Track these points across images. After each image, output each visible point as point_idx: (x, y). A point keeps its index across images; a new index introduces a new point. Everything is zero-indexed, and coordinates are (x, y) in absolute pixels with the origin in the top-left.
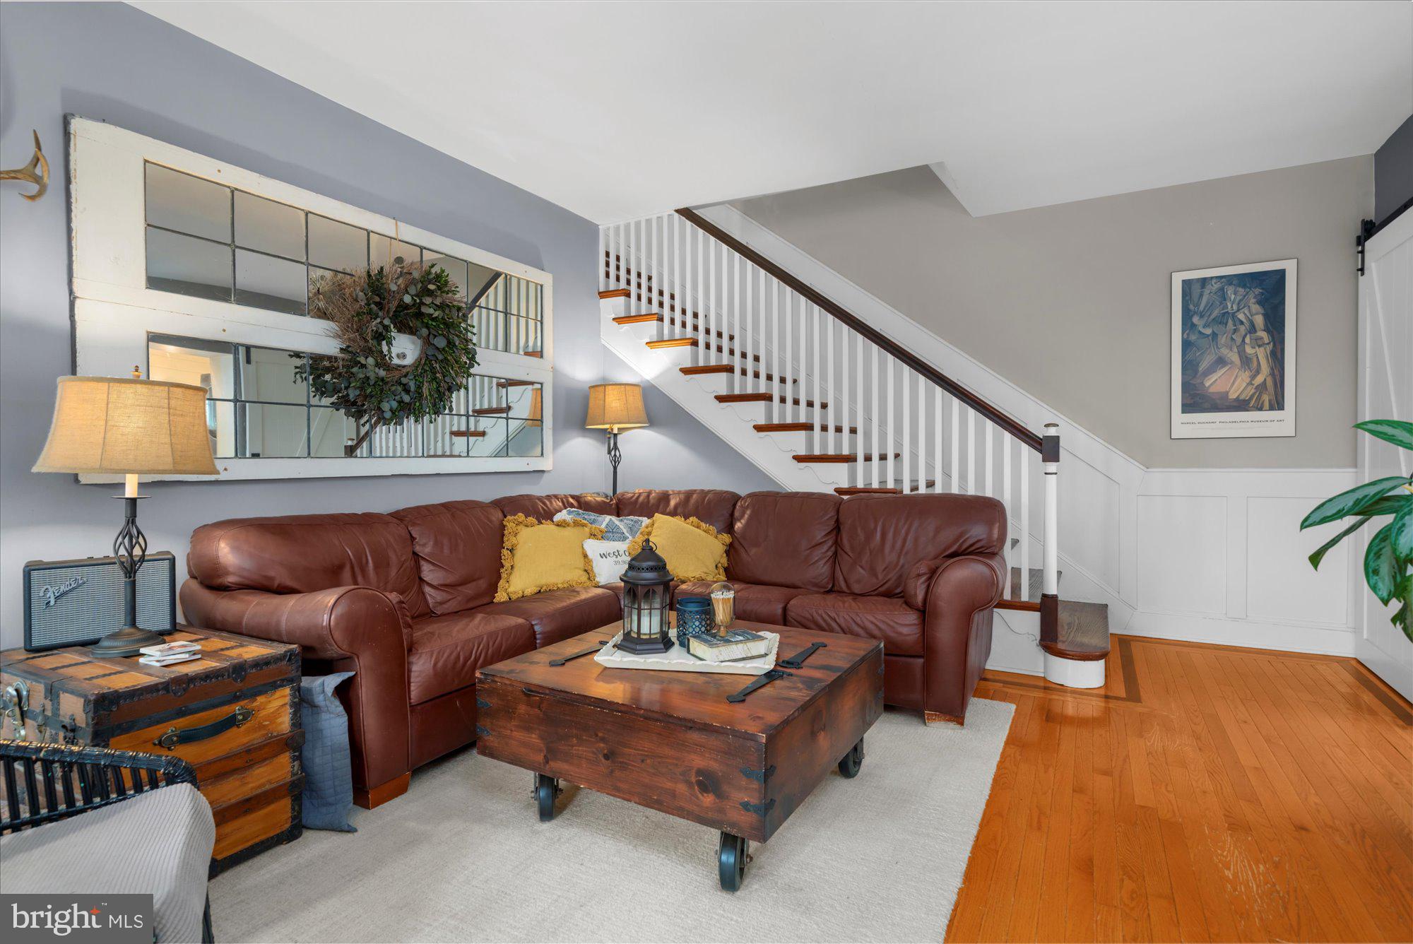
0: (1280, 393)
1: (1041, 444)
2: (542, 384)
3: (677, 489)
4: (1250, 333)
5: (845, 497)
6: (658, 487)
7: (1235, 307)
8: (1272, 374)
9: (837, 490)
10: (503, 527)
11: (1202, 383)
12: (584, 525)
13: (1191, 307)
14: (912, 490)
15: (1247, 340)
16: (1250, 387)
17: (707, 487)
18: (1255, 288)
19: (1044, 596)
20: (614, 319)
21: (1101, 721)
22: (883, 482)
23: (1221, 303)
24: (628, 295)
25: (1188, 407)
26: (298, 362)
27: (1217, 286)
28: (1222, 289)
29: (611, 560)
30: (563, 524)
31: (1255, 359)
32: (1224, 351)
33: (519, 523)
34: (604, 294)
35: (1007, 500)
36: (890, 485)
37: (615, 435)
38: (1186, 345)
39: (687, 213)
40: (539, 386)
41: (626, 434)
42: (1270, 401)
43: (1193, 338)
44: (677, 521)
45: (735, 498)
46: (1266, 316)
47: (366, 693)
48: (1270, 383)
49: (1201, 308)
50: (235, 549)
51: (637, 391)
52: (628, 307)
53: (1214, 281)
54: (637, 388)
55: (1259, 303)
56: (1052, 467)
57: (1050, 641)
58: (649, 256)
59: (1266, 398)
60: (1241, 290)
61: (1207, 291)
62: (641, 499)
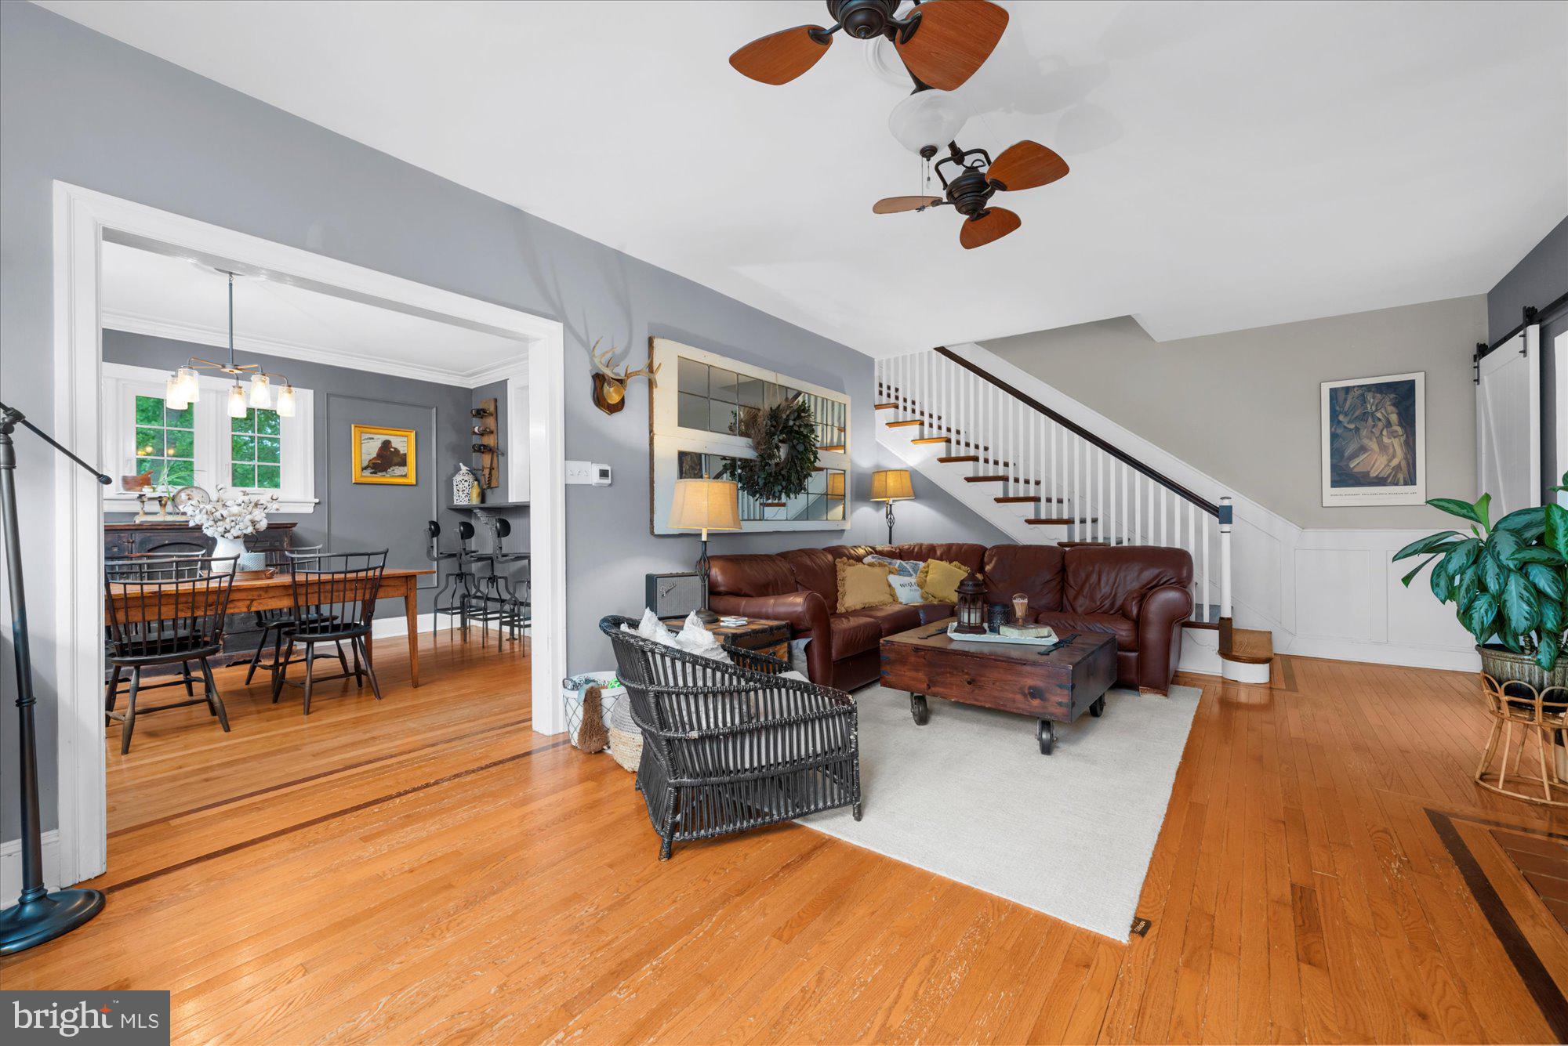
0: (1412, 470)
1: (1218, 512)
2: (845, 471)
3: (940, 542)
4: (1387, 427)
5: (1067, 549)
6: (927, 541)
7: (1374, 408)
8: (1406, 459)
9: (1059, 544)
10: (835, 565)
11: (1348, 466)
12: (885, 566)
13: (1338, 408)
14: (1117, 544)
15: (1385, 433)
16: (1387, 468)
17: (961, 542)
18: (1390, 394)
19: (1222, 619)
20: (887, 424)
21: (1267, 707)
22: (1095, 538)
23: (1362, 405)
24: (897, 407)
25: (1335, 484)
26: (724, 462)
27: (1360, 392)
28: (1363, 395)
29: (907, 588)
30: (871, 565)
31: (1391, 447)
32: (1366, 441)
33: (844, 564)
34: (878, 407)
35: (1191, 550)
36: (1101, 540)
37: (891, 505)
38: (1334, 437)
39: (942, 350)
40: (843, 472)
41: (897, 503)
42: (1404, 478)
43: (1339, 431)
44: (945, 564)
45: (983, 550)
46: (1400, 414)
47: (816, 650)
48: (1404, 464)
49: (1346, 408)
50: (723, 571)
51: (907, 475)
52: (896, 415)
53: (1355, 389)
54: (907, 473)
55: (1394, 405)
56: (1226, 527)
57: (1227, 651)
58: (896, 374)
59: (1401, 476)
60: (1379, 395)
61: (1350, 397)
62: (916, 550)
